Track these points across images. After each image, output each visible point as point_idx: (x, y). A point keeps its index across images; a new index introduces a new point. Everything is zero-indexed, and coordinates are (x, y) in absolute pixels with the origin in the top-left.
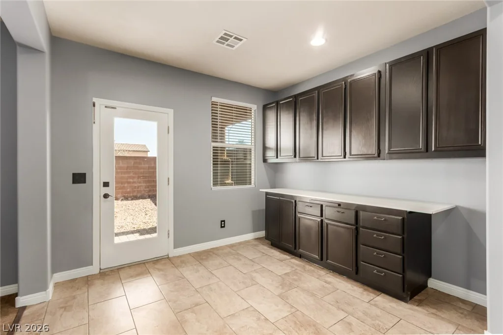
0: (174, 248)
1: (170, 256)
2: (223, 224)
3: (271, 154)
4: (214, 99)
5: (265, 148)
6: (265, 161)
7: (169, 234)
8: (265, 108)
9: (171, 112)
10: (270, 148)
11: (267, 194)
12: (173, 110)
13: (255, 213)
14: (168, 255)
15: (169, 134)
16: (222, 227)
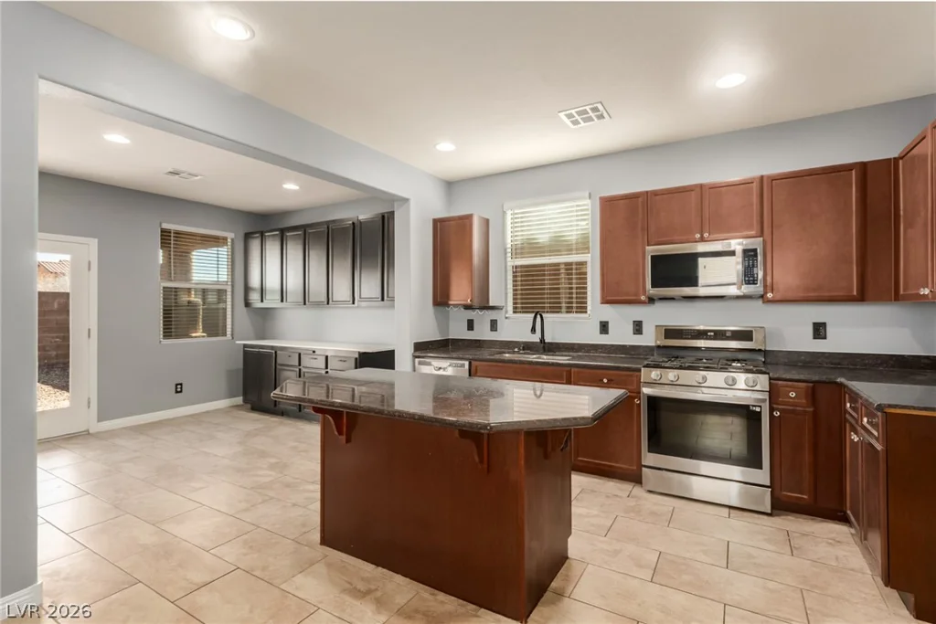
0: (98, 421)
1: (91, 432)
2: (179, 388)
3: (254, 297)
4: (165, 226)
5: (247, 289)
6: (247, 304)
7: (89, 403)
8: (248, 236)
9: (94, 243)
10: (253, 289)
11: (245, 346)
12: (96, 240)
13: (230, 373)
14: (88, 431)
15: (91, 272)
16: (177, 392)
